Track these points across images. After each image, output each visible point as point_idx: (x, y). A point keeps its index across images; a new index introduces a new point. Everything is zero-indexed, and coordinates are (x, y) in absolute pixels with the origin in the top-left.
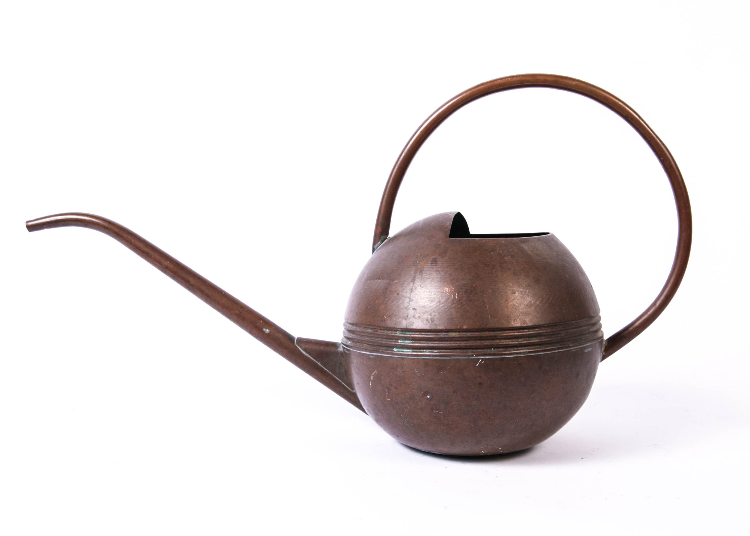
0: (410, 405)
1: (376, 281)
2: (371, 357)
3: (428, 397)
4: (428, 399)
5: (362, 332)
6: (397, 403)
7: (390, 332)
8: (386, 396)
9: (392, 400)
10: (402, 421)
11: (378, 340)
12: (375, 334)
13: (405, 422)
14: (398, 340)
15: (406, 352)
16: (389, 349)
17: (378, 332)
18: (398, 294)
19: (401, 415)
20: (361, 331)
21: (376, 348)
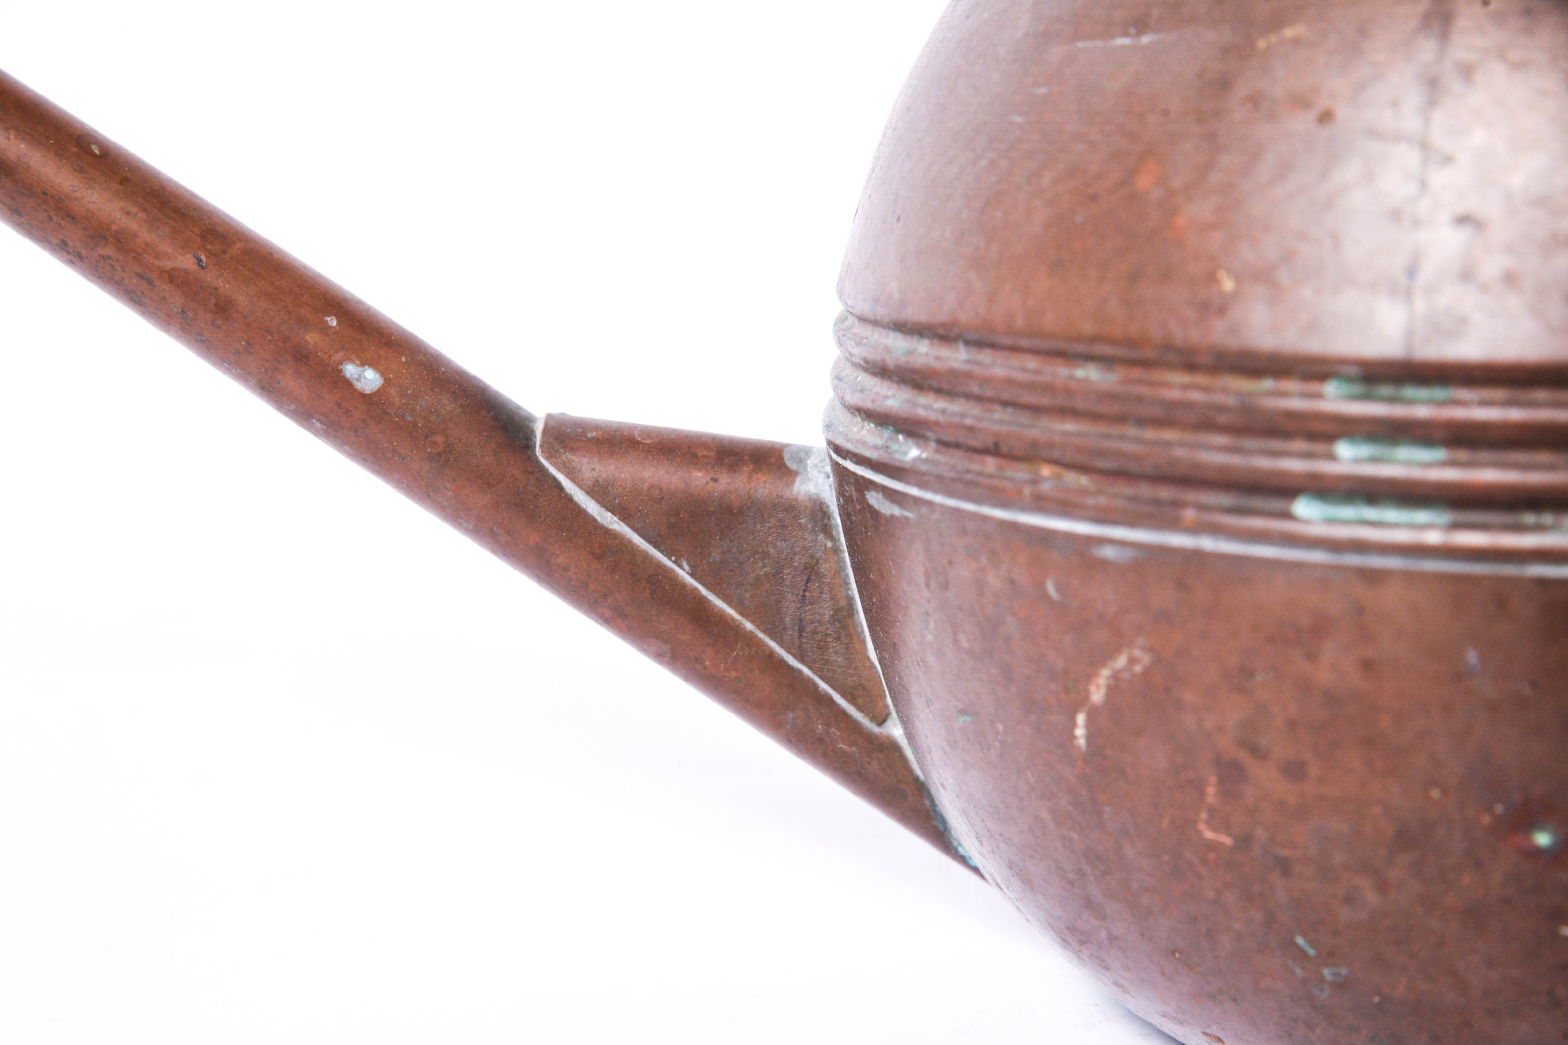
0: (1383, 887)
1: (1126, 41)
2: (1108, 552)
3: (1543, 839)
4: (1537, 853)
5: (1032, 387)
6: (1285, 867)
7: (1268, 384)
8: (1204, 816)
9: (1245, 841)
10: (1298, 971)
11: (1168, 444)
12: (1139, 399)
13: (1322, 979)
14: (1331, 438)
15: (1395, 526)
16: (1258, 502)
17: (1168, 385)
18: (1326, 117)
19: (1300, 940)
20: (1019, 376)
21: (1145, 490)
